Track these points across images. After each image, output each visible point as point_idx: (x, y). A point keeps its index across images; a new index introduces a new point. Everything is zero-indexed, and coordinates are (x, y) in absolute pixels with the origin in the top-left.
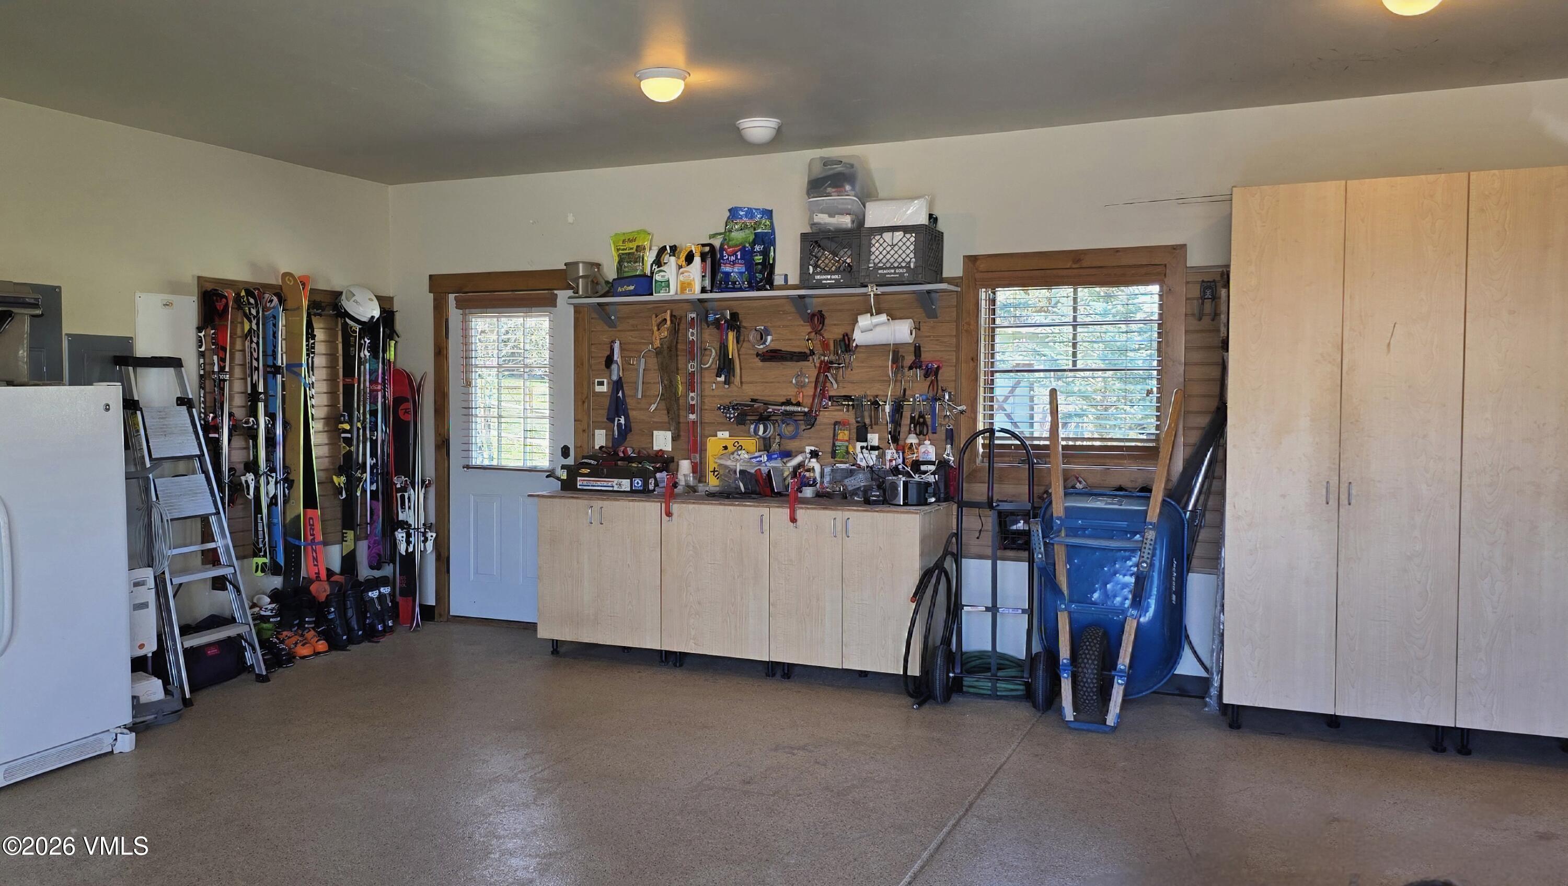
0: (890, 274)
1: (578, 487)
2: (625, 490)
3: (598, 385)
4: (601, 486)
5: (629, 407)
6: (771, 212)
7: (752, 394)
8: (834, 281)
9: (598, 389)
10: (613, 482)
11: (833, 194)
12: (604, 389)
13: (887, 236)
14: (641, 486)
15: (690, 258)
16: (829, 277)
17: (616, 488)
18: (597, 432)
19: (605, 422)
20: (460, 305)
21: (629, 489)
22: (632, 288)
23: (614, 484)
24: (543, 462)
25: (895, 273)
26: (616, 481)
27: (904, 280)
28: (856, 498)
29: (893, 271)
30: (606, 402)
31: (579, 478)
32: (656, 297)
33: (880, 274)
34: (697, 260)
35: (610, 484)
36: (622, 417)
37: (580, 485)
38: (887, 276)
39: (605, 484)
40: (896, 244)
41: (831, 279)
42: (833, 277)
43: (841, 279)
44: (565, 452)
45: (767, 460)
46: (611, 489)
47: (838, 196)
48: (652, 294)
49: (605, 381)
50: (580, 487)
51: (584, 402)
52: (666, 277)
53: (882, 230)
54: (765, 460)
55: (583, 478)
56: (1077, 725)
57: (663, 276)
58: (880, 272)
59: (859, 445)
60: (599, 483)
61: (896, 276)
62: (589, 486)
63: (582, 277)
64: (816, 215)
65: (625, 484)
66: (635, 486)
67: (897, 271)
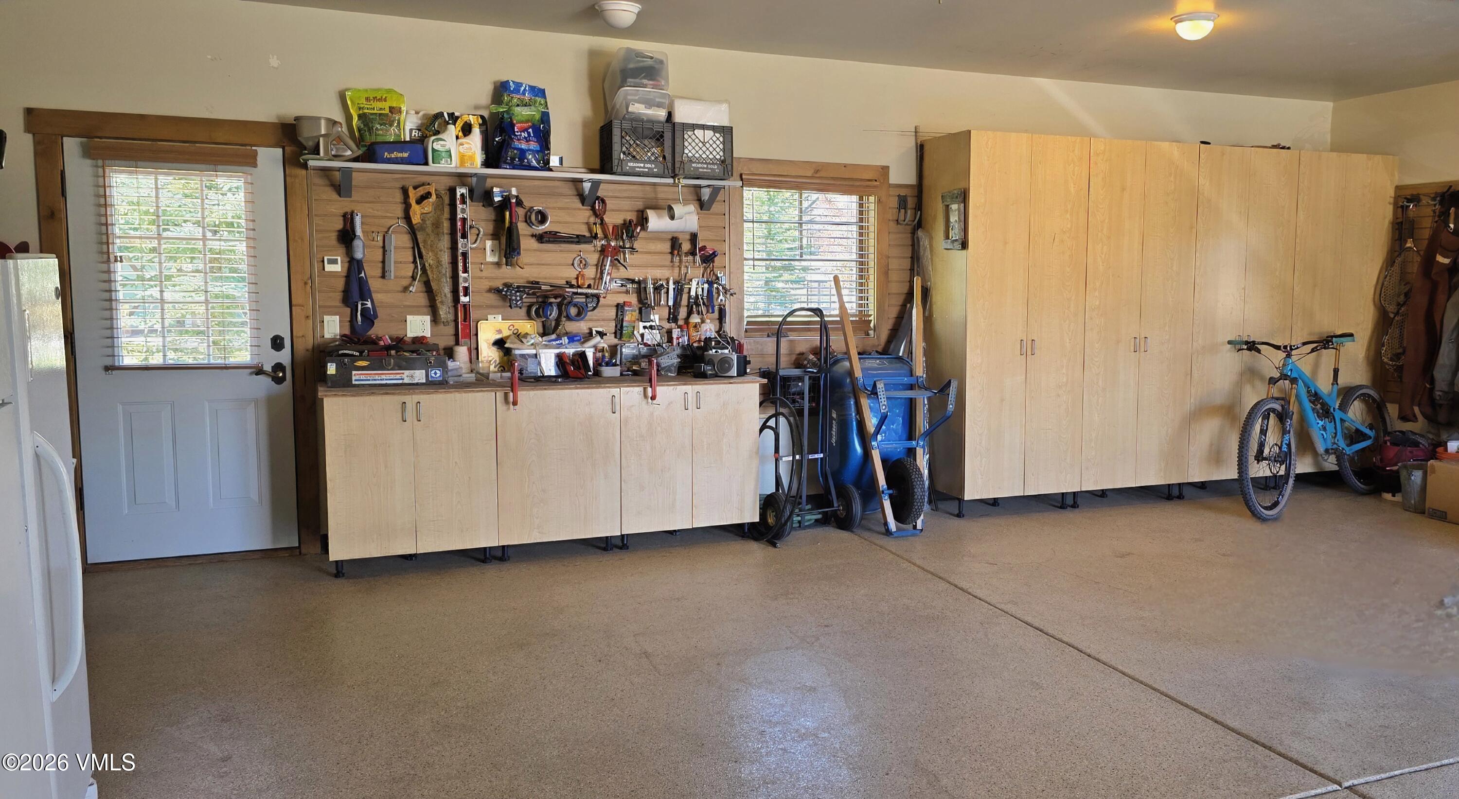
0: (702, 168)
1: (354, 382)
2: (420, 381)
3: (328, 263)
4: (386, 380)
5: (372, 289)
6: (544, 90)
7: (528, 275)
8: (647, 170)
9: (329, 268)
10: (403, 373)
11: (649, 86)
12: (337, 268)
13: (699, 133)
14: (440, 376)
15: (467, 130)
16: (642, 165)
17: (406, 381)
18: (326, 318)
19: (339, 307)
20: (88, 152)
21: (424, 381)
22: (406, 155)
23: (404, 376)
24: (243, 356)
25: (707, 168)
26: (407, 372)
27: (715, 175)
28: (669, 374)
29: (705, 166)
30: (340, 284)
31: (354, 372)
32: (432, 167)
33: (693, 167)
34: (476, 131)
35: (398, 377)
36: (369, 300)
37: (356, 380)
38: (700, 170)
39: (392, 377)
40: (708, 142)
41: (644, 167)
42: (647, 166)
43: (655, 168)
44: (277, 343)
45: (569, 343)
46: (400, 382)
47: (652, 88)
48: (426, 163)
49: (339, 258)
50: (357, 383)
51: (306, 283)
52: (447, 147)
53: (694, 127)
54: (567, 343)
55: (360, 372)
56: (900, 534)
57: (443, 146)
58: (693, 165)
59: (641, 324)
60: (383, 377)
61: (708, 171)
62: (369, 380)
63: (323, 136)
64: (633, 104)
65: (419, 376)
66: (432, 377)
67: (709, 166)
